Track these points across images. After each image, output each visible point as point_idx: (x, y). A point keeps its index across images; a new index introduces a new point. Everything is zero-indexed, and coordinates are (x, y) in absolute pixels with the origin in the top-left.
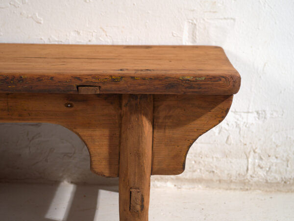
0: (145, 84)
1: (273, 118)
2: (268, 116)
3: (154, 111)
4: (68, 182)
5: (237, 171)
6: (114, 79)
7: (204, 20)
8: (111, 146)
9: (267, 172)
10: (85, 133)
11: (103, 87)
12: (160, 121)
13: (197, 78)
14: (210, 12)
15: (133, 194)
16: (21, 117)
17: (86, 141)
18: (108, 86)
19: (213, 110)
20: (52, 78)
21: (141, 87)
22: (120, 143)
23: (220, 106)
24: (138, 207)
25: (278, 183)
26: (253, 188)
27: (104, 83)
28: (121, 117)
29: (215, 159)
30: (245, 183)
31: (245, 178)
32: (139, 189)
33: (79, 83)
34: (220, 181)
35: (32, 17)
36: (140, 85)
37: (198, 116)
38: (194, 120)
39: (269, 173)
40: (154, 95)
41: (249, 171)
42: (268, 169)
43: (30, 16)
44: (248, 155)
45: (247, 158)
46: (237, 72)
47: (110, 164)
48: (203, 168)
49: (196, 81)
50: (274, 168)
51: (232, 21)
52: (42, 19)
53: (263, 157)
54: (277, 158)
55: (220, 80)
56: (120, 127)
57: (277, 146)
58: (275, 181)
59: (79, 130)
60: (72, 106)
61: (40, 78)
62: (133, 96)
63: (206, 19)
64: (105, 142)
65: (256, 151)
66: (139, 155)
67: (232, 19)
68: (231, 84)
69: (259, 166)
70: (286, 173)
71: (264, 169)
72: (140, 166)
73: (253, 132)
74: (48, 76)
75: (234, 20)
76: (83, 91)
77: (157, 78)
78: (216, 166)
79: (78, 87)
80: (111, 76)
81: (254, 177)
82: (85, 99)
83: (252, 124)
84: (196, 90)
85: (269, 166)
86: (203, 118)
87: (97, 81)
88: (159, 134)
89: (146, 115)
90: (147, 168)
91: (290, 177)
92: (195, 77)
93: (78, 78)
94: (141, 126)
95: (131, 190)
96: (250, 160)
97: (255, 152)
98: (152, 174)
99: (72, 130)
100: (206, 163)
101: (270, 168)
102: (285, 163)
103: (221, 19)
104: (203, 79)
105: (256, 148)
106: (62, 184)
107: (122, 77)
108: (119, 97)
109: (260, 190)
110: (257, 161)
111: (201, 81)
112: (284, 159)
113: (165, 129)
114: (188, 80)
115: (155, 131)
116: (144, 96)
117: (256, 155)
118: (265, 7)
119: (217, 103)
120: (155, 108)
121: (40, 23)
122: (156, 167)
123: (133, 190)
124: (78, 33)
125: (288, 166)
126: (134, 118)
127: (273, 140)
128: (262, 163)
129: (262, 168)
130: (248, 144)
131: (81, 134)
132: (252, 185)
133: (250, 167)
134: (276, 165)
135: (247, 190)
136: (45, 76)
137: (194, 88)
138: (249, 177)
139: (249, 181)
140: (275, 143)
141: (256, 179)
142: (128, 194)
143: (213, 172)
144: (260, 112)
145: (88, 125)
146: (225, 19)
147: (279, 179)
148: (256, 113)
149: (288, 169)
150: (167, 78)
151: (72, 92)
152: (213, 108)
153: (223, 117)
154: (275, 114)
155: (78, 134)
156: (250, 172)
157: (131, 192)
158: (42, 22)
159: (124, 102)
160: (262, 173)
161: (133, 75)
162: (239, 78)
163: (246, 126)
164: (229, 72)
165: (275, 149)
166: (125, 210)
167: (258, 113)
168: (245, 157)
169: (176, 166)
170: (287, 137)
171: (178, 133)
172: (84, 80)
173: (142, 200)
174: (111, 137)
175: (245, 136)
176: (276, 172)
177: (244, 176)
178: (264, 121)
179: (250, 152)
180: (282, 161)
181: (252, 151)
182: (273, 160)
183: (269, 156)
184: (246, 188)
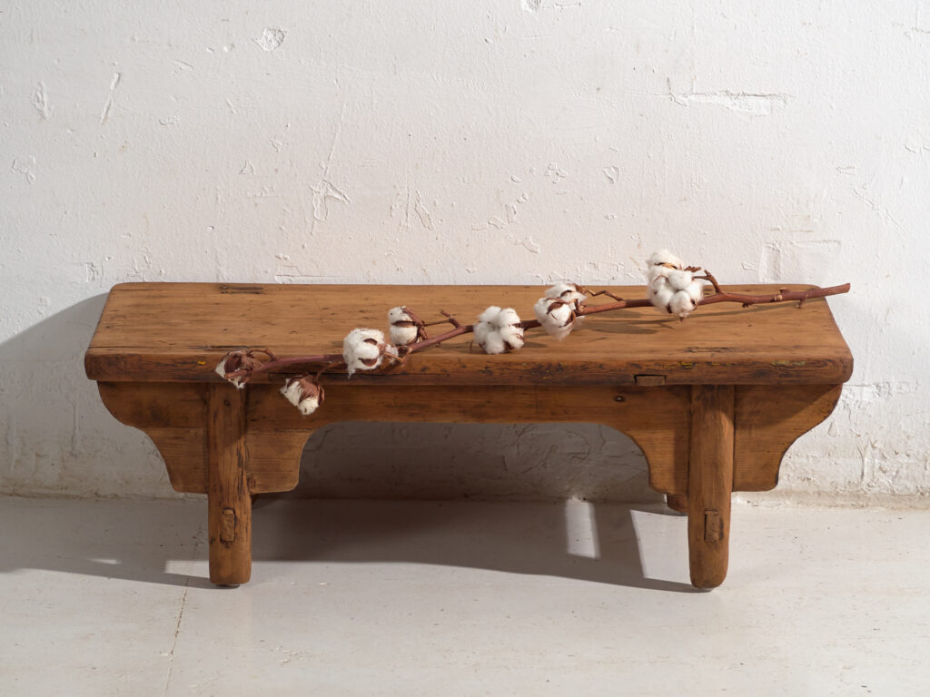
0: (726, 372)
1: (901, 394)
2: (894, 390)
3: (735, 406)
4: (579, 498)
5: (846, 478)
6: (684, 366)
7: (791, 243)
8: (676, 453)
9: (894, 478)
10: (641, 436)
11: (670, 377)
12: (744, 418)
13: (796, 364)
14: (802, 231)
15: (709, 518)
16: (554, 416)
17: (643, 447)
18: (676, 375)
19: (816, 403)
20: (601, 366)
21: (720, 376)
22: (690, 448)
23: (826, 396)
24: (716, 536)
25: (911, 495)
26: (870, 504)
27: (671, 371)
28: (690, 414)
29: (811, 459)
30: (859, 497)
31: (859, 488)
32: (716, 511)
33: (637, 371)
34: (819, 494)
35: (522, 243)
36: (719, 373)
37: (795, 412)
38: (790, 416)
39: (896, 479)
40: (736, 386)
41: (865, 477)
42: (894, 474)
43: (519, 241)
44: (863, 452)
45: (862, 458)
46: (848, 351)
47: (676, 479)
48: (792, 475)
49: (794, 366)
50: (904, 472)
51: (836, 245)
52: (538, 246)
53: (886, 456)
54: (908, 455)
55: (826, 365)
56: (690, 427)
57: (908, 437)
58: (906, 492)
59: (633, 433)
60: (623, 400)
61: (585, 367)
62: (710, 387)
63: (794, 242)
64: (670, 448)
65: (876, 445)
66: (716, 465)
67: (835, 241)
68: (841, 369)
69: (881, 468)
70: (924, 479)
71: (888, 474)
72: (718, 479)
73: (870, 416)
74: (596, 363)
75: (839, 243)
76: (643, 382)
77: (742, 363)
78: (813, 470)
79: (635, 377)
80: (680, 362)
81: (873, 487)
82: (642, 392)
83: (869, 403)
84: (794, 379)
85: (896, 469)
86: (802, 413)
87: (662, 368)
88: (742, 435)
89: (726, 412)
90: (728, 484)
92: (792, 361)
93: (636, 365)
94: (719, 427)
95: (706, 513)
96: (866, 460)
97: (873, 447)
98: (735, 489)
99: (625, 433)
100: (797, 466)
101: (897, 472)
102: (922, 465)
103: (819, 242)
104: (803, 363)
105: (876, 442)
106: (569, 502)
107: (694, 363)
108: (689, 388)
109: (882, 506)
110: (876, 461)
111: (801, 366)
112: (920, 457)
113: (750, 429)
114: (783, 366)
115: (737, 432)
116: (725, 387)
117: (877, 451)
118: (886, 223)
119: (823, 393)
120: (736, 401)
121: (536, 252)
122: (739, 481)
123: (708, 513)
124: (596, 267)
125: (926, 469)
126: (709, 416)
127: (903, 428)
128: (886, 465)
129: (884, 472)
130: (862, 435)
131: (636, 437)
132: (869, 499)
133: (865, 471)
134: (907, 468)
135: (863, 506)
136: (591, 363)
137: (791, 376)
138: (865, 487)
139: (866, 493)
140: (904, 432)
141: (876, 490)
142: (703, 517)
143: (808, 479)
144: (882, 385)
145: (646, 425)
146: (825, 241)
147: (912, 489)
148: (875, 387)
149: (927, 472)
150: (754, 363)
151: (628, 384)
152: (815, 400)
153: (830, 412)
154: (904, 387)
155: (632, 438)
156: (867, 479)
157: (706, 516)
158: (539, 251)
159: (695, 394)
160: (885, 480)
161: (709, 360)
162: (852, 361)
163: (859, 407)
164: (837, 352)
165: (906, 443)
166: (697, 540)
167: (878, 386)
168: (859, 455)
169: (765, 479)
170: (924, 422)
171: (767, 434)
172: (644, 368)
173: (722, 526)
174: (677, 441)
175: (858, 423)
176: (907, 478)
177: (857, 485)
178: (887, 399)
179: (866, 447)
180: (916, 461)
181: (870, 446)
182: (903, 459)
183: (897, 454)
184: (861, 503)
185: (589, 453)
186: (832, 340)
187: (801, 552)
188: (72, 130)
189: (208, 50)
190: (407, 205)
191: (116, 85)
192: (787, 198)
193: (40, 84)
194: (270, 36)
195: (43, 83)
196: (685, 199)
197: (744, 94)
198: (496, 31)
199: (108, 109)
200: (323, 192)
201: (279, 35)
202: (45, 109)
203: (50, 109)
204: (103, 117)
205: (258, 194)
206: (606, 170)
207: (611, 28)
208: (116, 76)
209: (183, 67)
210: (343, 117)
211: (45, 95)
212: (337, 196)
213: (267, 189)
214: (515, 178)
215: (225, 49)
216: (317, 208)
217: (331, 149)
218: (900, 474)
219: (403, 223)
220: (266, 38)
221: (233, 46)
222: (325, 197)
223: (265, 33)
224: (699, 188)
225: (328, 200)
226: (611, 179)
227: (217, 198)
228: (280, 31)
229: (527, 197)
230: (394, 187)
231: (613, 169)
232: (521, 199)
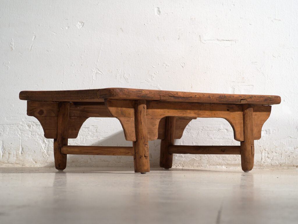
1: (273, 133)
2: (271, 132)
5: (257, 160)
7: (238, 86)
9: (272, 160)
14: (241, 82)
25: (277, 165)
26: (264, 168)
30: (261, 166)
31: (261, 163)
33: (241, 98)
39: (272, 161)
42: (272, 159)
43: (155, 86)
44: (262, 152)
45: (262, 153)
50: (275, 158)
51: (252, 86)
52: (161, 87)
53: (269, 153)
54: (276, 153)
57: (276, 147)
58: (275, 164)
65: (266, 149)
67: (252, 85)
69: (267, 157)
70: (281, 160)
71: (270, 159)
75: (253, 86)
76: (242, 102)
81: (265, 163)
83: (264, 136)
85: (272, 157)
91: (283, 162)
96: (263, 154)
97: (265, 150)
101: (273, 158)
102: (280, 156)
103: (247, 86)
105: (266, 148)
109: (268, 169)
110: (266, 155)
112: (280, 153)
117: (266, 151)
118: (268, 79)
125: (282, 157)
127: (274, 144)
128: (269, 156)
129: (269, 158)
130: (261, 146)
132: (264, 167)
133: (263, 158)
134: (276, 157)
135: (262, 169)
138: (263, 163)
139: (263, 165)
140: (275, 145)
141: (266, 164)
144: (267, 131)
146: (248, 85)
147: (278, 163)
148: (265, 131)
149: (282, 158)
154: (274, 131)
156: (263, 160)
160: (269, 161)
165: (275, 149)
167: (266, 131)
168: (261, 153)
170: (281, 143)
176: (276, 160)
177: (260, 162)
178: (269, 135)
179: (263, 150)
180: (279, 155)
181: (264, 150)
182: (274, 154)
183: (272, 152)
184: (262, 168)
188: (21, 53)
189: (61, 28)
190: (121, 75)
191: (34, 40)
192: (237, 72)
193: (11, 39)
194: (80, 24)
195: (12, 39)
196: (205, 73)
197: (223, 40)
198: (148, 21)
199: (32, 46)
200: (96, 71)
201: (82, 24)
202: (13, 47)
203: (14, 47)
204: (30, 49)
205: (76, 72)
206: (181, 64)
207: (182, 20)
208: (34, 37)
209: (54, 34)
210: (102, 48)
211: (13, 43)
212: (100, 72)
213: (79, 71)
214: (154, 67)
215: (67, 28)
216: (94, 76)
217: (98, 58)
218: (274, 158)
219: (120, 81)
220: (79, 25)
221: (69, 27)
222: (96, 73)
223: (78, 23)
224: (210, 69)
225: (97, 74)
226: (183, 67)
227: (64, 74)
228: (83, 22)
229: (157, 72)
230: (117, 70)
231: (183, 64)
232: (156, 73)
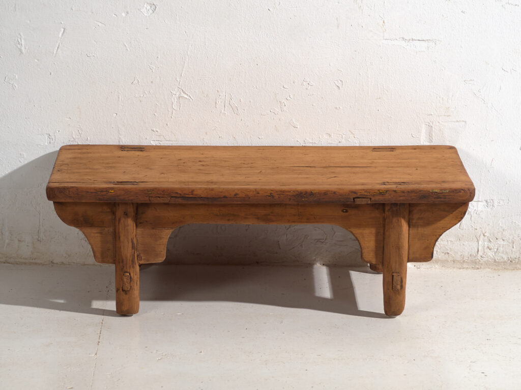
0: (404, 196)
1: (500, 206)
2: (496, 204)
3: (409, 215)
4: (321, 264)
5: (469, 253)
6: (381, 193)
7: (439, 122)
8: (377, 241)
9: (495, 253)
10: (357, 231)
11: (373, 199)
12: (414, 221)
13: (443, 191)
14: (445, 116)
15: (395, 277)
16: (308, 220)
17: (358, 238)
18: (377, 198)
19: (454, 213)
20: (335, 193)
21: (401, 198)
22: (384, 238)
23: (460, 209)
24: (399, 287)
25: (505, 262)
26: (482, 267)
27: (374, 195)
28: (384, 219)
29: (449, 242)
30: (476, 263)
32: (399, 273)
33: (355, 196)
34: (454, 261)
35: (289, 123)
36: (401, 196)
37: (443, 218)
38: (440, 220)
39: (497, 254)
40: (409, 204)
41: (479, 252)
42: (496, 250)
43: (288, 121)
44: (478, 238)
45: (478, 241)
46: (472, 184)
47: (376, 254)
48: (439, 251)
49: (442, 193)
50: (501, 249)
51: (464, 123)
52: (298, 124)
53: (492, 241)
54: (503, 240)
55: (460, 192)
56: (384, 226)
57: (503, 230)
58: (502, 260)
59: (353, 230)
60: (347, 211)
61: (326, 193)
62: (396, 204)
63: (441, 122)
64: (373, 238)
65: (485, 234)
66: (399, 248)
67: (463, 121)
68: (468, 194)
69: (488, 247)
70: (512, 253)
71: (492, 250)
72: (400, 256)
73: (482, 218)
74: (332, 191)
75: (465, 122)
76: (358, 202)
77: (413, 191)
78: (450, 248)
79: (354, 199)
80: (379, 190)
81: (484, 257)
82: (357, 207)
83: (482, 211)
84: (442, 200)
86: (447, 219)
87: (369, 194)
88: (413, 231)
89: (404, 218)
90: (405, 258)
91: (515, 257)
92: (441, 190)
93: (354, 192)
94: (400, 226)
95: (393, 274)
96: (480, 243)
97: (484, 235)
98: (408, 262)
99: (347, 229)
100: (442, 246)
101: (497, 249)
102: (511, 245)
103: (455, 122)
104: (448, 191)
105: (485, 232)
106: (315, 266)
107: (387, 191)
108: (384, 205)
109: (489, 268)
110: (486, 243)
111: (447, 193)
112: (510, 241)
113: (418, 227)
114: (436, 193)
115: (411, 229)
116: (404, 204)
117: (486, 238)
118: (492, 111)
119: (458, 208)
120: (410, 212)
122: (410, 258)
123: (394, 274)
124: (330, 136)
125: (513, 247)
126: (395, 220)
127: (500, 225)
128: (491, 245)
129: (490, 249)
130: (478, 229)
131: (354, 232)
132: (482, 264)
133: (480, 249)
134: (503, 247)
135: (478, 268)
136: (329, 191)
137: (441, 198)
138: (479, 258)
139: (480, 261)
140: (502, 227)
141: (485, 259)
142: (391, 277)
143: (448, 253)
144: (489, 201)
145: (359, 226)
146: (457, 121)
147: (506, 259)
148: (485, 202)
149: (514, 250)
150: (420, 191)
151: (349, 203)
152: (453, 211)
153: (462, 218)
154: (501, 202)
155: (352, 232)
157: (393, 276)
158: (298, 127)
159: (387, 208)
160: (490, 254)
161: (395, 189)
162: (474, 189)
163: (476, 213)
164: (466, 185)
165: (502, 233)
166: (388, 289)
167: (486, 202)
168: (476, 240)
169: (426, 255)
170: (512, 222)
171: (427, 230)
172: (359, 194)
173: (402, 282)
174: (377, 234)
175: (476, 222)
176: (503, 252)
177: (475, 257)
178: (492, 209)
179: (480, 235)
180: (508, 243)
181: (482, 235)
182: (501, 242)
183: (497, 239)
184: (477, 267)
185: (326, 239)
186: (463, 178)
187: (445, 295)
188: (38, 60)
189: (114, 15)
190: (225, 101)
191: (63, 34)
192: (437, 98)
193: (20, 34)
194: (149, 7)
195: (22, 34)
196: (380, 98)
197: (413, 40)
198: (275, 4)
199: (58, 48)
200: (178, 94)
201: (153, 7)
202: (23, 48)
203: (25, 48)
204: (55, 52)
205: (142, 96)
206: (336, 82)
207: (338, 3)
208: (62, 30)
209: (100, 24)
210: (189, 52)
211: (23, 41)
212: (186, 96)
213: (146, 93)
214: (285, 86)
215: (124, 15)
216: (175, 103)
217: (183, 70)
218: (499, 250)
219: (222, 111)
220: (146, 8)
221: (127, 13)
222: (179, 97)
223: (145, 6)
224: (387, 91)
225: (181, 99)
226: (339, 87)
227: (119, 98)
228: (154, 4)
229: (292, 97)
230: (218, 91)
231: (339, 81)
232: (288, 98)
